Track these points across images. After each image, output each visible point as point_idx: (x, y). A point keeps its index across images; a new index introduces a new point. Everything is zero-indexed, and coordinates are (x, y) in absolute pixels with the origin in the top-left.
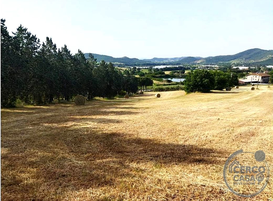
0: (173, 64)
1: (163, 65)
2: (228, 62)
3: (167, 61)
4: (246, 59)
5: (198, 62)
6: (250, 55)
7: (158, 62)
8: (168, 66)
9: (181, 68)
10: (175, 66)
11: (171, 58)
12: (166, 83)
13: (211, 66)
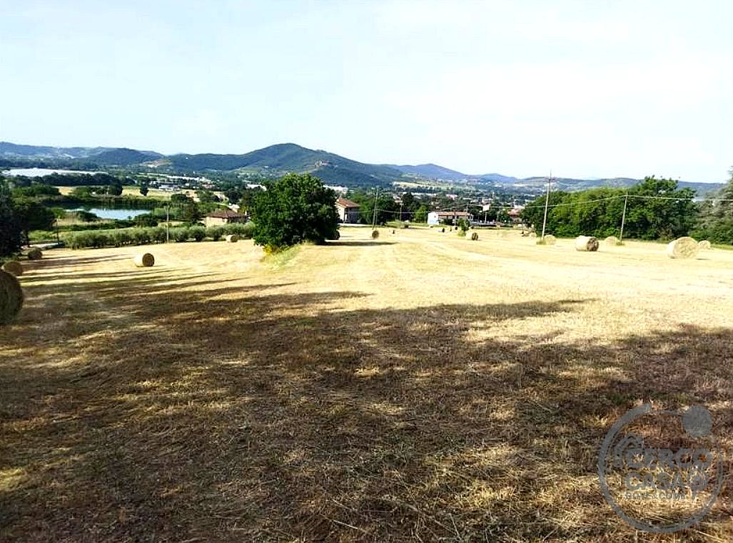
0: (73, 167)
1: (39, 167)
2: (230, 171)
3: (49, 156)
4: (271, 166)
5: (151, 166)
6: (279, 157)
7: (19, 157)
8: (60, 172)
9: (105, 180)
10: (85, 173)
11: (61, 149)
12: (79, 223)
13: (191, 179)
